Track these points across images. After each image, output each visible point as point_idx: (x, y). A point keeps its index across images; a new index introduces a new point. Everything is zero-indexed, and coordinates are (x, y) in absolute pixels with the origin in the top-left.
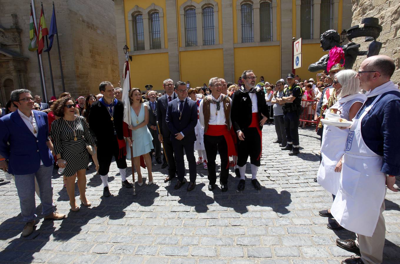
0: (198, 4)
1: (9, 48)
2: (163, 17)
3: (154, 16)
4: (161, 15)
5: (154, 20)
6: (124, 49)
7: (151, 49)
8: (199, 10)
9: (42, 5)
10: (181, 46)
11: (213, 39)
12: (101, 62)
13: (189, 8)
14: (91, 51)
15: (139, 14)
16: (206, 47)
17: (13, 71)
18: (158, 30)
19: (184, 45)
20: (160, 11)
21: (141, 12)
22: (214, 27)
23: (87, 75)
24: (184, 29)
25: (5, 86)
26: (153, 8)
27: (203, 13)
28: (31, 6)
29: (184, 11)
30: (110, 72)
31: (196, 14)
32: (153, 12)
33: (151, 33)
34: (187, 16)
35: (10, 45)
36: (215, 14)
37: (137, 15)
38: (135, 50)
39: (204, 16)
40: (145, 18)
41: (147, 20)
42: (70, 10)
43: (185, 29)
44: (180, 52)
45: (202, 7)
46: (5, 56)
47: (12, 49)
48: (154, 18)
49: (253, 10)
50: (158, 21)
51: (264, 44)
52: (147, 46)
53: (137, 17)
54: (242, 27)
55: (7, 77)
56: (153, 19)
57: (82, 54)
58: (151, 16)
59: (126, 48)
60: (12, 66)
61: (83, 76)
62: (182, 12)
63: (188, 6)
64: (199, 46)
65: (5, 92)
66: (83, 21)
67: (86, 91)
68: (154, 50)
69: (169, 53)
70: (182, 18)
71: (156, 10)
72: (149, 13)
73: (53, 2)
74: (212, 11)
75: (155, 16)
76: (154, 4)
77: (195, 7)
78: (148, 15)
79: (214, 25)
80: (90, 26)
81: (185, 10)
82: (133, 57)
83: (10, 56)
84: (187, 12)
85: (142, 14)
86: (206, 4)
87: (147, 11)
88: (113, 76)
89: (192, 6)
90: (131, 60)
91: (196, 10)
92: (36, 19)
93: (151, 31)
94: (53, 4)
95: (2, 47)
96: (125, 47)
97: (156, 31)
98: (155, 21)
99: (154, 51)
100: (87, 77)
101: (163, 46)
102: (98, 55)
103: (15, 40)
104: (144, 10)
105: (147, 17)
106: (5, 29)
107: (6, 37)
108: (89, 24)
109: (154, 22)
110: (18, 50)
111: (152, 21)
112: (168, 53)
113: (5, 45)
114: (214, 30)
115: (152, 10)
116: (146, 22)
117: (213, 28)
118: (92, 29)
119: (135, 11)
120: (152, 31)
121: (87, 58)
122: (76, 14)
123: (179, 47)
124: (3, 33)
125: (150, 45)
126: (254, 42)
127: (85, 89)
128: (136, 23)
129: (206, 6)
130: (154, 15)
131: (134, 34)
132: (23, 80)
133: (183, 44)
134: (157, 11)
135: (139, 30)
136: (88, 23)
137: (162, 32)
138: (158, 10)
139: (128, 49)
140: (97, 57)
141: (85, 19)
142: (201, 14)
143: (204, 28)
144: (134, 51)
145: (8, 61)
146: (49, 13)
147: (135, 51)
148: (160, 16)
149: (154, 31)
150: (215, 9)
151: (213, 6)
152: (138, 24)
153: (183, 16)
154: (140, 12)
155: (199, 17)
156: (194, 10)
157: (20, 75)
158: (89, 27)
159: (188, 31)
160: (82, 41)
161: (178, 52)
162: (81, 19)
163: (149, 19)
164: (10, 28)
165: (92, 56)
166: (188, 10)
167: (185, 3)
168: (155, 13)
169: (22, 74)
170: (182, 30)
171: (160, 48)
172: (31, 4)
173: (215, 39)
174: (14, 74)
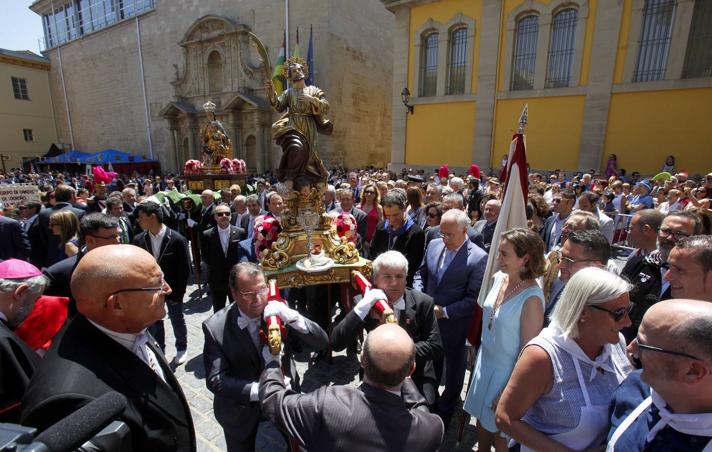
0: (546, 6)
1: (256, 93)
2: (475, 36)
3: (458, 36)
4: (470, 33)
5: (457, 42)
6: (402, 94)
7: (446, 94)
8: (545, 18)
9: (297, 31)
10: (500, 90)
11: (566, 76)
12: (367, 112)
13: (525, 15)
14: (354, 96)
15: (432, 34)
16: (550, 92)
17: (257, 126)
18: (463, 61)
19: (507, 87)
20: (471, 25)
21: (437, 30)
22: (574, 51)
23: (345, 133)
24: (511, 57)
25: (247, 145)
26: (457, 21)
27: (554, 25)
28: (285, 34)
29: (514, 23)
30: (378, 128)
31: (538, 27)
32: (458, 27)
33: (450, 66)
34: (520, 31)
35: (257, 90)
36: (579, 24)
37: (430, 36)
38: (420, 96)
39: (554, 29)
40: (443, 37)
41: (446, 43)
42: (332, 35)
43: (513, 56)
44: (497, 100)
45: (553, 12)
46: (250, 104)
47: (259, 95)
48: (458, 38)
49: (677, 5)
50: (464, 44)
51: (690, 83)
52: (441, 88)
53: (430, 39)
54: (641, 46)
55: (249, 133)
56: (456, 40)
57: (341, 101)
58: (453, 35)
59: (407, 92)
60: (256, 119)
61: (338, 134)
62: (511, 24)
63: (525, 12)
64: (537, 89)
65: (247, 153)
66: (348, 49)
67: (341, 158)
68: (451, 96)
69: (477, 102)
70: (509, 36)
71: (462, 24)
72: (450, 30)
73: (311, 25)
74: (575, 17)
75: (460, 34)
76: (461, 13)
77: (538, 13)
78: (447, 34)
79: (575, 47)
80: (357, 56)
81: (518, 20)
82: (415, 109)
83: (256, 105)
84: (520, 25)
85: (438, 33)
86: (562, 5)
87: (448, 28)
88: (382, 135)
89: (532, 11)
90: (412, 113)
91: (540, 18)
92: (289, 51)
93: (450, 63)
94: (311, 29)
95: (248, 93)
96: (405, 92)
97: (460, 61)
98: (459, 43)
99: (450, 98)
100: (345, 136)
101: (467, 88)
102: (364, 101)
103: (263, 83)
104: (443, 25)
105: (446, 38)
106: (253, 68)
107: (254, 79)
108: (356, 53)
109: (457, 45)
110: (265, 96)
111: (454, 44)
112: (475, 101)
113: (252, 90)
114: (573, 56)
115: (455, 24)
116: (443, 46)
117: (571, 54)
118: (359, 61)
119: (427, 29)
120: (452, 62)
121: (348, 106)
122: (339, 39)
123: (498, 91)
124: (252, 74)
125: (446, 87)
126: (664, 79)
127: (340, 154)
128: (427, 48)
129: (563, 8)
130: (458, 34)
131: (421, 68)
132: (266, 136)
133: (505, 84)
134: (465, 26)
135: (430, 63)
136: (354, 52)
137: (469, 64)
138: (467, 25)
139: (409, 94)
140: (362, 105)
141: (351, 45)
142: (549, 25)
143: (551, 53)
144: (418, 97)
145: (252, 112)
146: (304, 41)
147: (420, 98)
148: (468, 35)
149: (456, 62)
150: (582, 13)
151: (578, 6)
152: (429, 51)
153: (512, 32)
154: (434, 29)
155: (544, 32)
156: (535, 18)
157: (264, 131)
158: (354, 57)
159: (518, 61)
160: (343, 80)
161: (493, 100)
162: (345, 46)
163: (449, 41)
164: (259, 66)
165: (355, 104)
166: (522, 20)
167: (521, 5)
168: (461, 29)
169: (266, 129)
170: (507, 58)
171: (463, 92)
172: (285, 31)
173: (571, 75)
174: (258, 129)
